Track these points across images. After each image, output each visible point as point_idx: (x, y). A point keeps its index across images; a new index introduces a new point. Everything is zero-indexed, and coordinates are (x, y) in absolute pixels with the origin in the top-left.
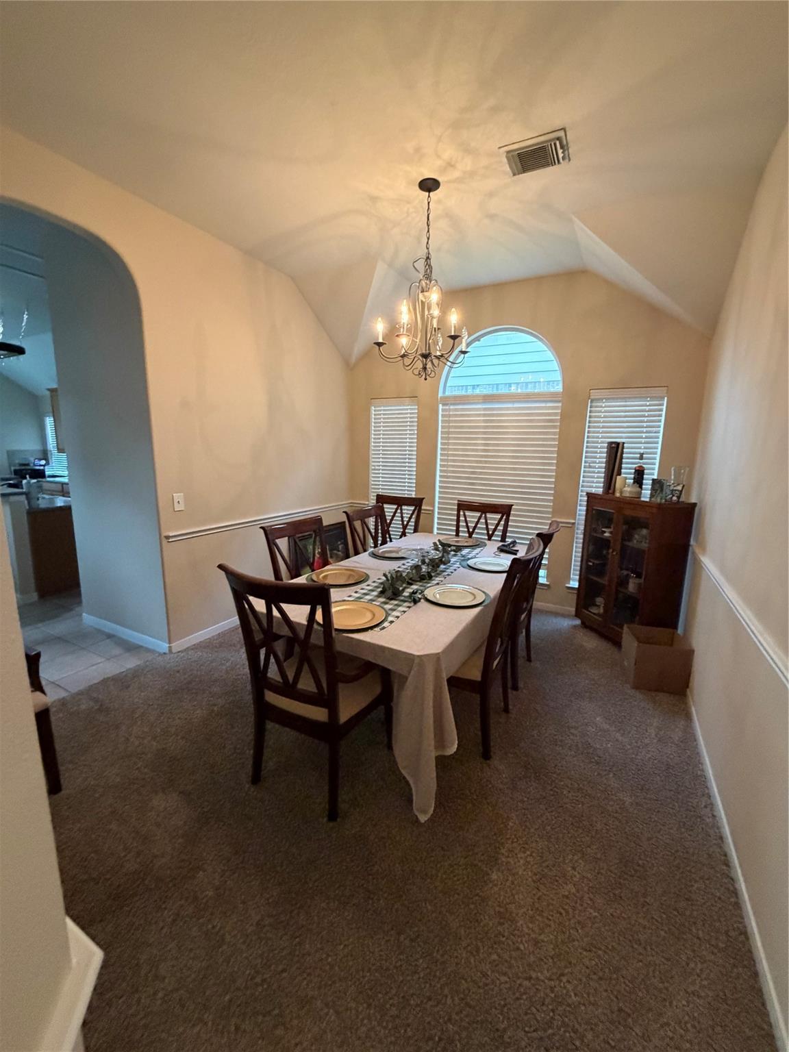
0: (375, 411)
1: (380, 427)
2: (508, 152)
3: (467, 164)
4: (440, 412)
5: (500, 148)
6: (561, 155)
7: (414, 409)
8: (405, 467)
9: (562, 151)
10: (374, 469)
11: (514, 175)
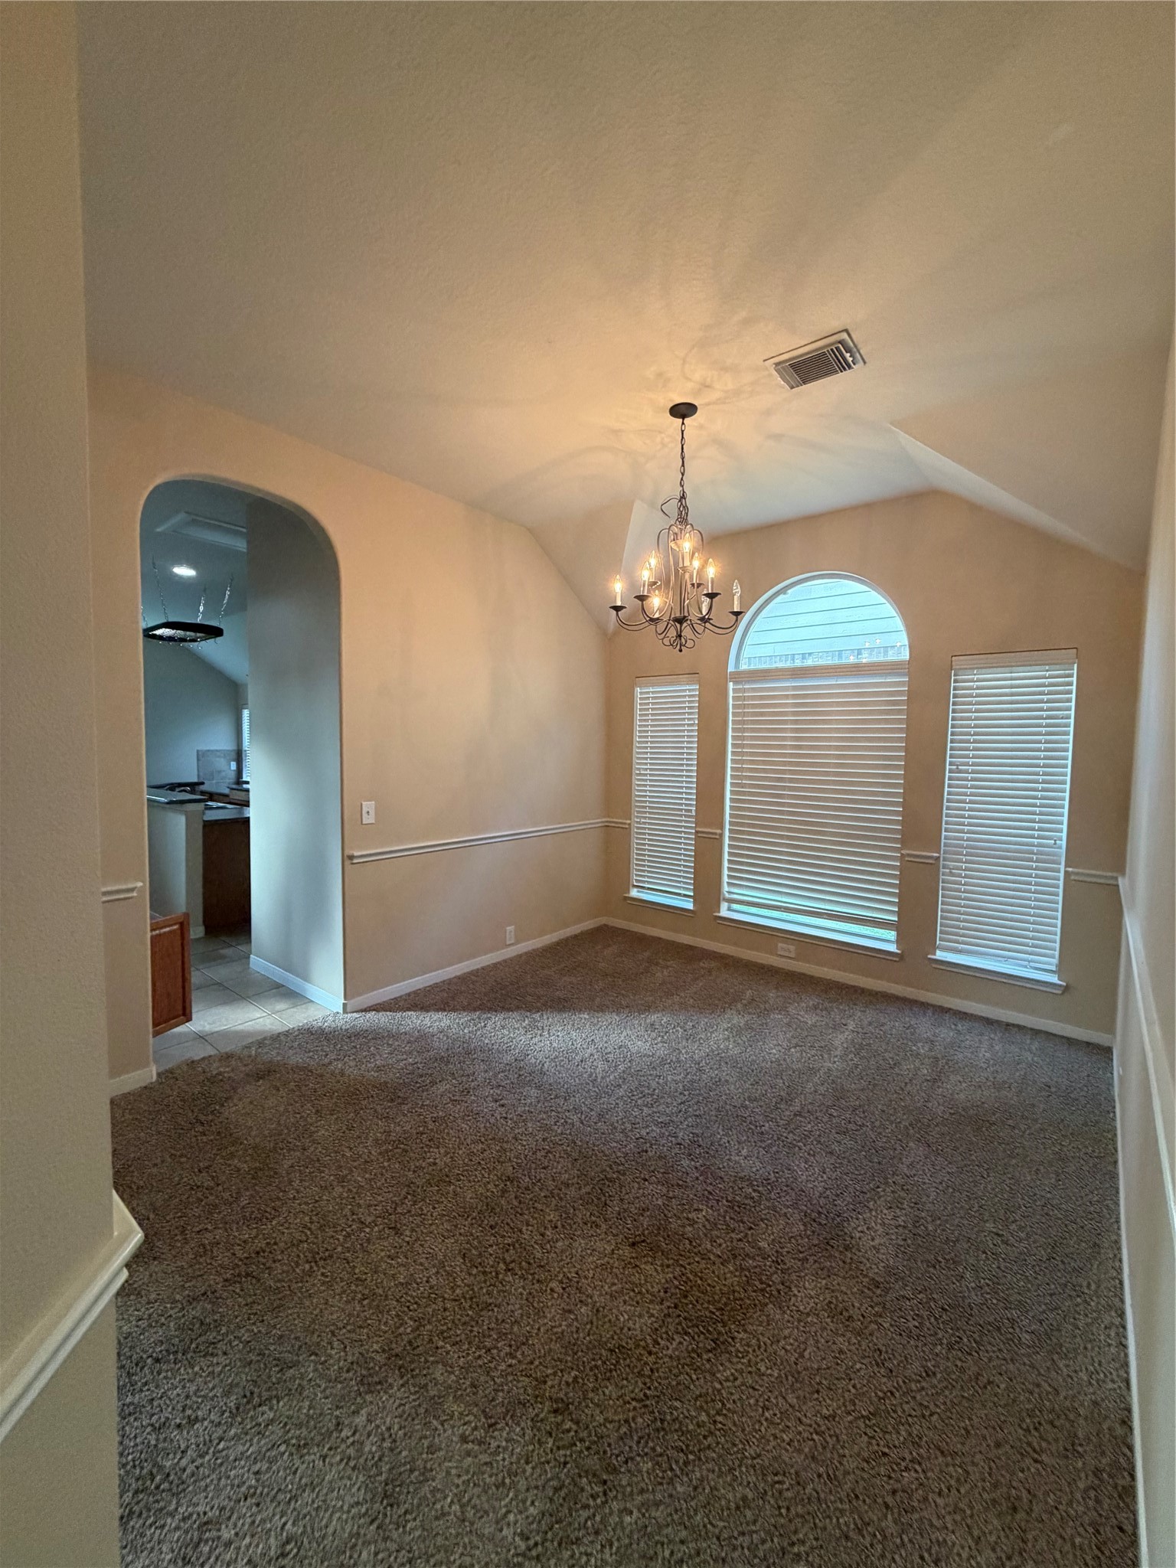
0: (641, 693)
1: (647, 715)
2: (777, 364)
3: (727, 383)
4: (731, 694)
5: (765, 361)
6: (850, 359)
7: (693, 690)
8: (682, 770)
9: (848, 355)
10: (640, 774)
11: (792, 388)
